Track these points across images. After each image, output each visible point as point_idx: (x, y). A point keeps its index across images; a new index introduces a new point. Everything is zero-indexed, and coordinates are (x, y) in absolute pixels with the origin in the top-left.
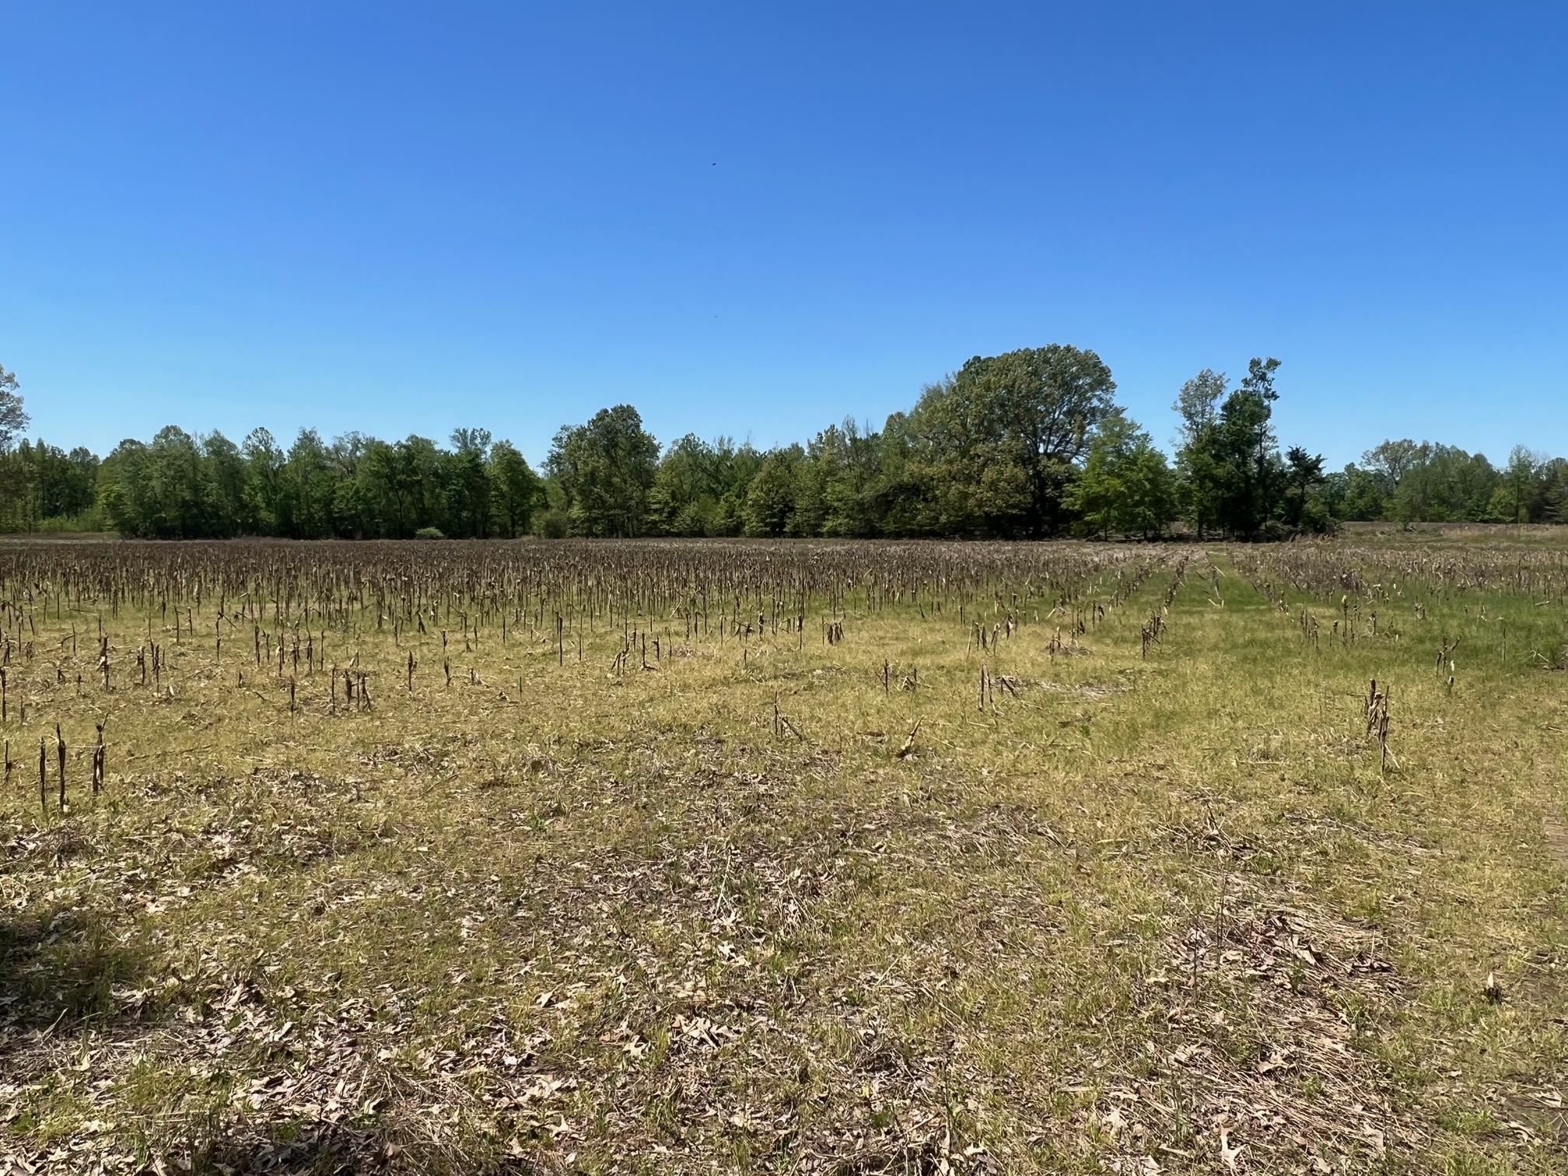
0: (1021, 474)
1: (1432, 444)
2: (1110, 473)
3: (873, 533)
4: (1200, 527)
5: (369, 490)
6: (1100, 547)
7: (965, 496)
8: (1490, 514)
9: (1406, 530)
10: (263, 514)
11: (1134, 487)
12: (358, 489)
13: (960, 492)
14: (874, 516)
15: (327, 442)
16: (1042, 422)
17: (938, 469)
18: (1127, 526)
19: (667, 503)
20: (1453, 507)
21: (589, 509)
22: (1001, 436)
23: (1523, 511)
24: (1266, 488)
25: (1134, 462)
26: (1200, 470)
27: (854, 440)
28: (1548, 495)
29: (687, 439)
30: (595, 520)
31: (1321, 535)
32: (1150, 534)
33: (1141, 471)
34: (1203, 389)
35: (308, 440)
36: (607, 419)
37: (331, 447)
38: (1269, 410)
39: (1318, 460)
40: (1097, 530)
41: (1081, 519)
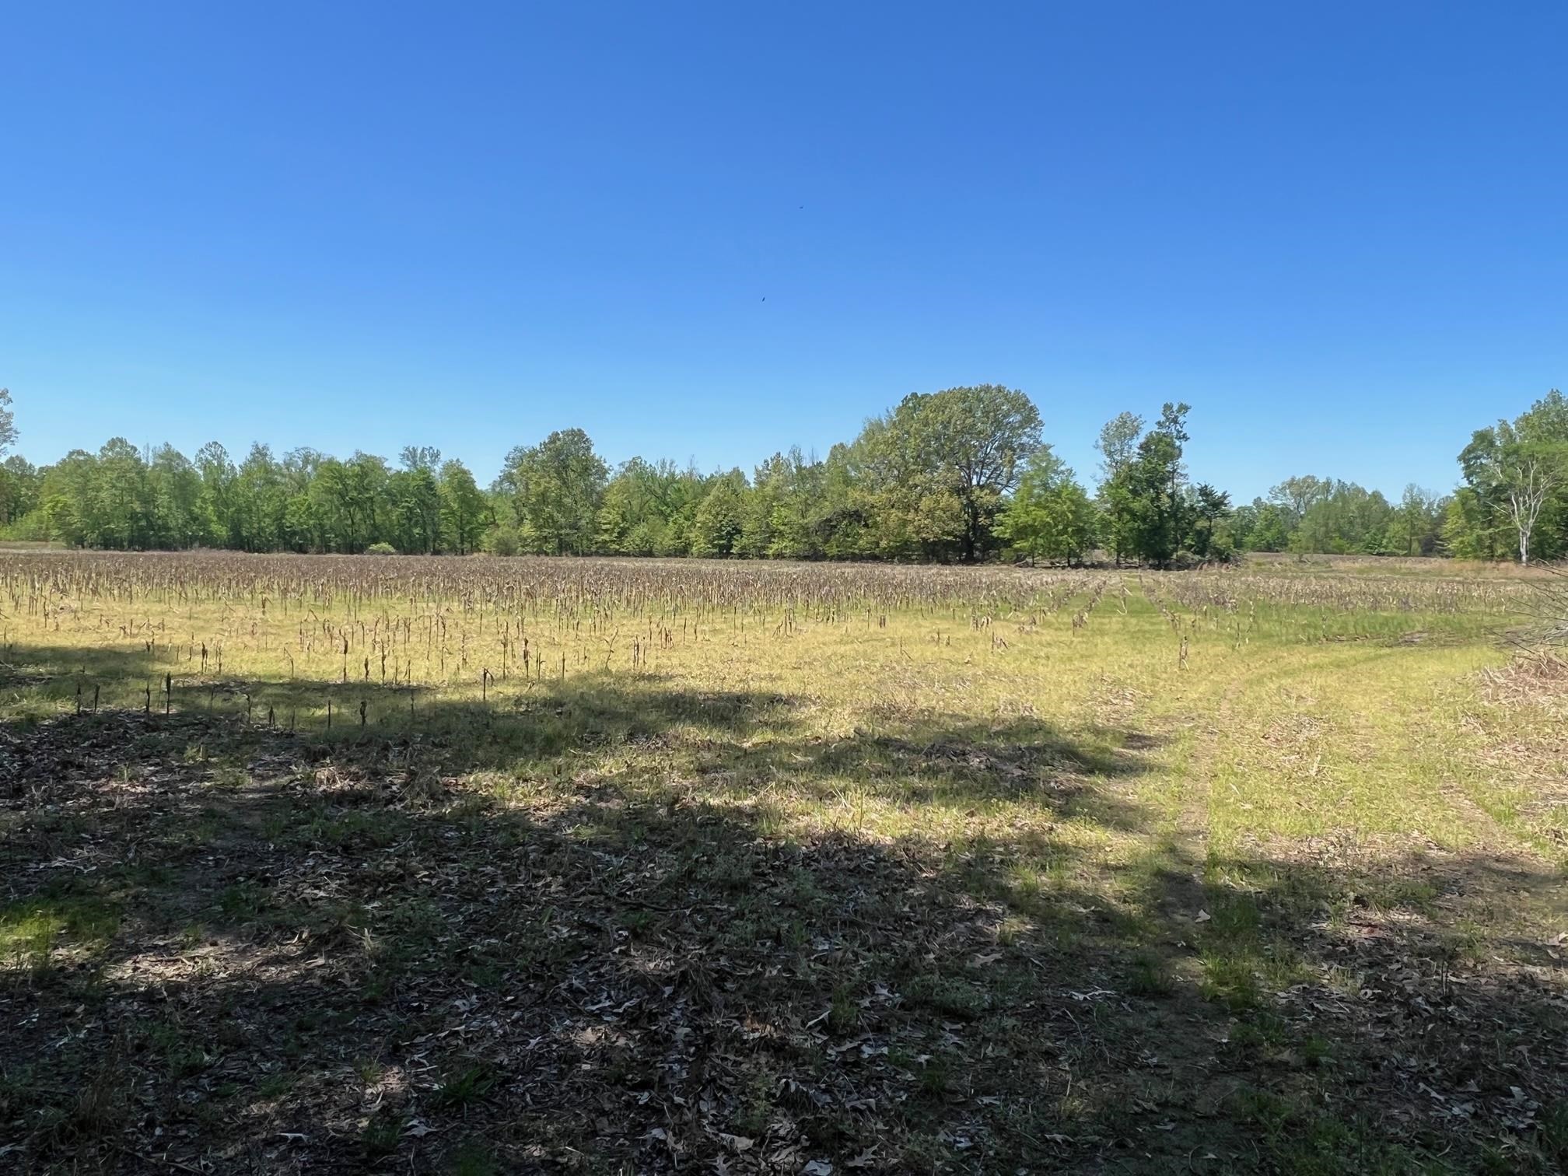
0: (956, 503)
1: (1335, 482)
2: (1036, 505)
3: (816, 556)
4: (1119, 555)
5: (320, 505)
6: (1029, 572)
7: (905, 523)
8: (1386, 547)
9: (1301, 561)
10: (214, 527)
11: (1058, 517)
12: (309, 504)
13: (900, 519)
14: (818, 540)
15: (278, 457)
16: (975, 456)
17: (878, 497)
18: (1052, 553)
19: (617, 524)
20: (1353, 540)
21: (540, 528)
22: (938, 467)
23: (1415, 545)
24: (1177, 521)
25: (1059, 495)
26: (1119, 502)
27: (799, 468)
28: (1438, 530)
29: (634, 462)
30: (546, 539)
31: (1225, 565)
32: (1073, 561)
33: (1065, 503)
34: (1124, 428)
35: (260, 454)
36: (558, 443)
37: (281, 462)
38: (1180, 451)
39: (1224, 497)
40: (1025, 557)
41: (1010, 546)
